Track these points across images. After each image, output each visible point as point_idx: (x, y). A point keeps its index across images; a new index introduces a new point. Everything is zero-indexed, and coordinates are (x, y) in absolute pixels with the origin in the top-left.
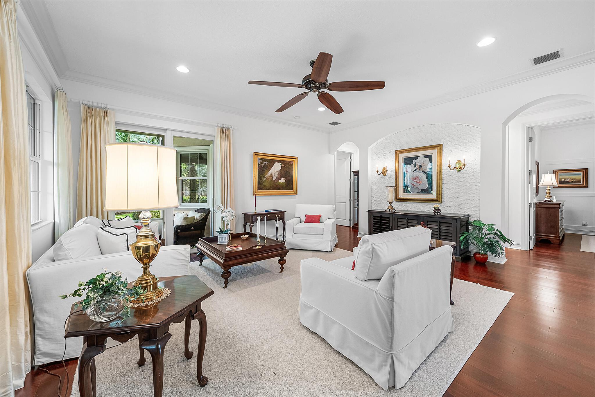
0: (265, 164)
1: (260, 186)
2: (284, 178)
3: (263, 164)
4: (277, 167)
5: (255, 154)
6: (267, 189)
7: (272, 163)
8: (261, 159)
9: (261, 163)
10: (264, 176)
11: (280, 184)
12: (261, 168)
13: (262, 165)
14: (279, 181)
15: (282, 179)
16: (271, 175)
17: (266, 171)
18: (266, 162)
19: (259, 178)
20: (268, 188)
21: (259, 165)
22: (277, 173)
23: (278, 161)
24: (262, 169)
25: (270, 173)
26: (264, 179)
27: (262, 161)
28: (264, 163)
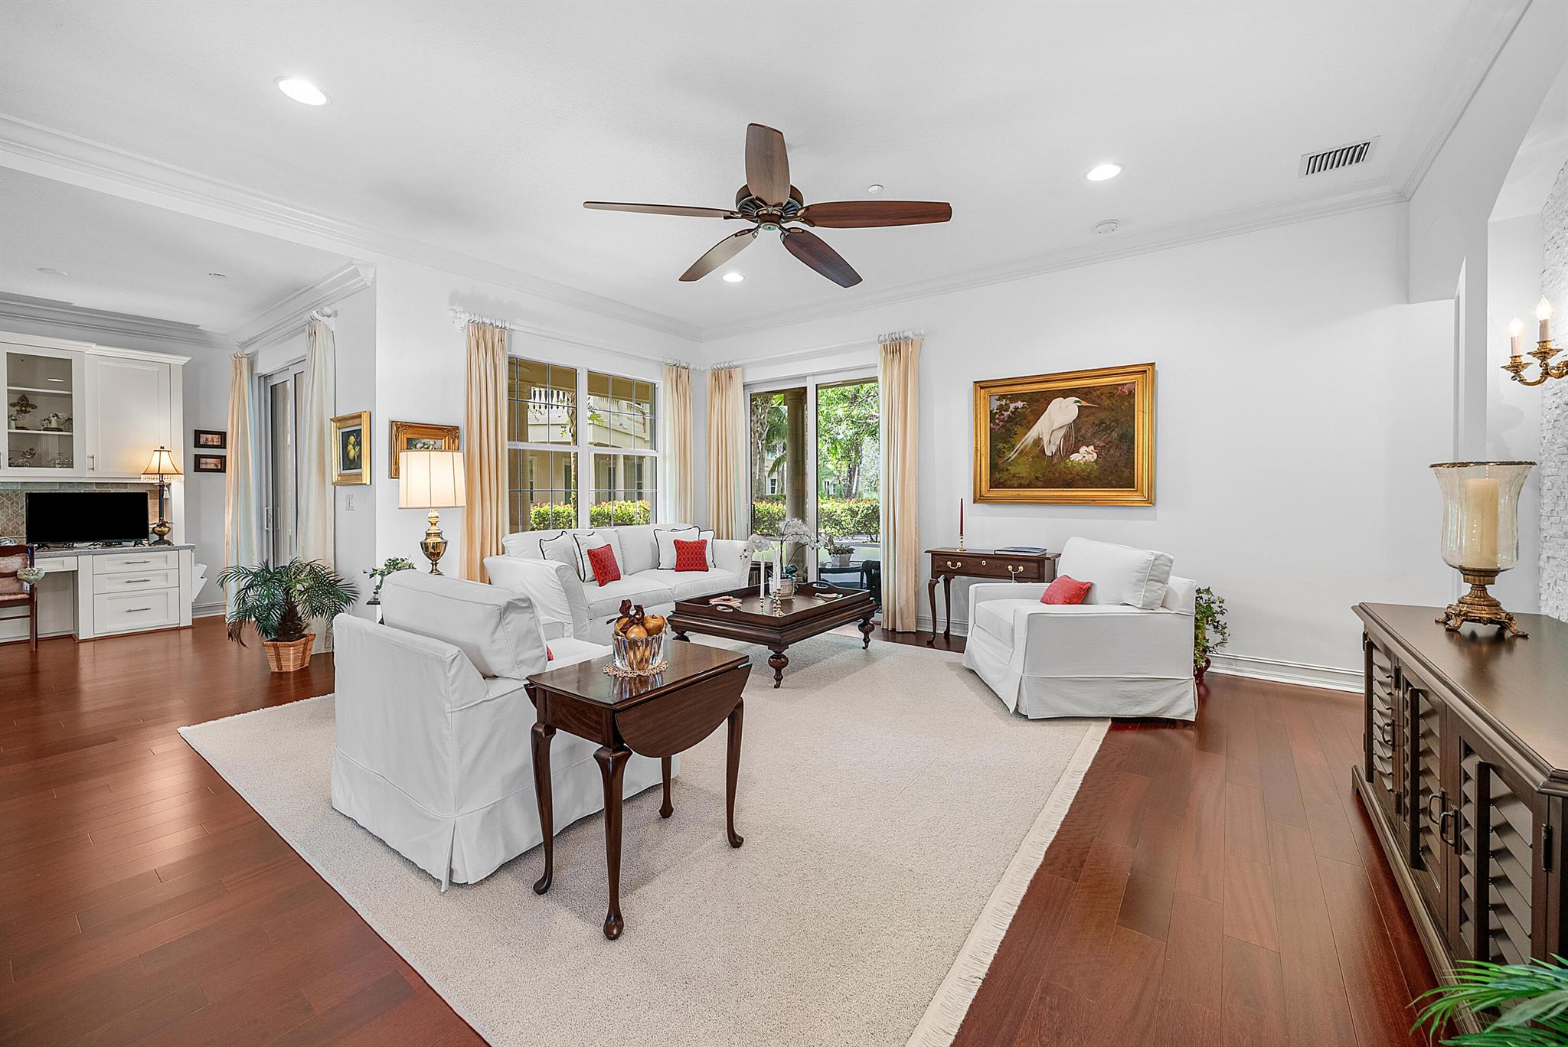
0: (1016, 408)
1: (998, 476)
2: (1092, 447)
3: (1008, 411)
4: (1062, 413)
5: (981, 385)
6: (1021, 486)
7: (1038, 402)
8: (1002, 397)
9: (1001, 408)
10: (1013, 446)
11: (1074, 467)
12: (1001, 423)
13: (1006, 413)
14: (1068, 457)
15: (1083, 449)
16: (1038, 441)
17: (1018, 429)
18: (1020, 404)
19: (996, 454)
20: (1026, 482)
21: (992, 415)
22: (1063, 432)
23: (1065, 393)
24: (1003, 426)
25: (1033, 434)
26: (1013, 455)
27: (1004, 402)
28: (1012, 406)
